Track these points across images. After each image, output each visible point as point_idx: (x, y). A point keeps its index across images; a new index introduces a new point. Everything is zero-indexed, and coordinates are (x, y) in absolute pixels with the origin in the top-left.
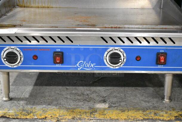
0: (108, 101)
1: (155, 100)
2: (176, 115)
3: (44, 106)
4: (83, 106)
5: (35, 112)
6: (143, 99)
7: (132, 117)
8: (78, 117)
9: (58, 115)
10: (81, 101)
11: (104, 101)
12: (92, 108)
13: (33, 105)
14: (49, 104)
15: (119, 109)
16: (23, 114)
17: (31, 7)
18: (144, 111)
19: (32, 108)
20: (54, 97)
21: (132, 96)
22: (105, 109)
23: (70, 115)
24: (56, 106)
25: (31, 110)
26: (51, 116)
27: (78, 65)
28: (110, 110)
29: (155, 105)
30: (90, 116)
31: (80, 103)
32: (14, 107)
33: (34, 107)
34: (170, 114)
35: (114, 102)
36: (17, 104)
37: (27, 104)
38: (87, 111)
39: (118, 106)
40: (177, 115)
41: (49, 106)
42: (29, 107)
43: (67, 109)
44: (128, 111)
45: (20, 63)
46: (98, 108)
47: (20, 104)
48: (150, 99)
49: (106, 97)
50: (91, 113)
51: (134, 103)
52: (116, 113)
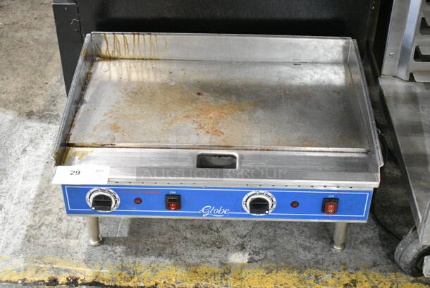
0: (249, 246)
1: (321, 243)
2: (347, 280)
3: (153, 258)
4: (210, 260)
5: (141, 273)
6: (302, 242)
7: (281, 285)
8: (204, 284)
9: (174, 280)
10: (207, 247)
11: (242, 248)
12: (224, 265)
13: (136, 254)
14: (160, 255)
15: (263, 266)
16: (123, 277)
17: (122, 59)
18: (300, 272)
19: (134, 263)
20: (166, 237)
21: (286, 233)
22: (243, 267)
23: (191, 281)
24: (171, 257)
25: (134, 269)
26: (164, 282)
27: (203, 210)
28: (250, 268)
29: (319, 257)
30: (221, 283)
31: (207, 252)
32: (109, 261)
33: (137, 260)
34: (339, 279)
35: (257, 250)
36: (112, 253)
37: (127, 254)
38: (217, 270)
39: (262, 259)
40: (348, 282)
41: (161, 259)
42: (131, 259)
43: (188, 266)
44: (277, 272)
45: (116, 208)
46: (233, 264)
47: (116, 253)
48: (313, 243)
49: (245, 236)
50: (223, 275)
51: (288, 251)
52: (259, 276)
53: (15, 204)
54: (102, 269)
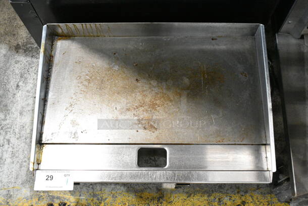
5: (106, 199)
12: (159, 190)
15: (185, 191)
16: (94, 202)
18: (209, 196)
19: (101, 190)
25: (101, 195)
30: (157, 205)
34: (234, 200)
38: (155, 195)
40: (240, 203)
43: (136, 192)
44: (194, 196)
50: (159, 199)
52: (182, 199)
53: (18, 139)
54: (80, 195)
